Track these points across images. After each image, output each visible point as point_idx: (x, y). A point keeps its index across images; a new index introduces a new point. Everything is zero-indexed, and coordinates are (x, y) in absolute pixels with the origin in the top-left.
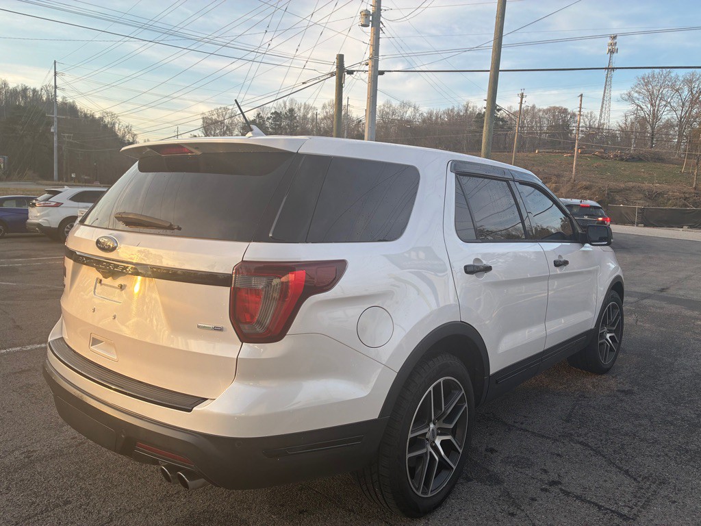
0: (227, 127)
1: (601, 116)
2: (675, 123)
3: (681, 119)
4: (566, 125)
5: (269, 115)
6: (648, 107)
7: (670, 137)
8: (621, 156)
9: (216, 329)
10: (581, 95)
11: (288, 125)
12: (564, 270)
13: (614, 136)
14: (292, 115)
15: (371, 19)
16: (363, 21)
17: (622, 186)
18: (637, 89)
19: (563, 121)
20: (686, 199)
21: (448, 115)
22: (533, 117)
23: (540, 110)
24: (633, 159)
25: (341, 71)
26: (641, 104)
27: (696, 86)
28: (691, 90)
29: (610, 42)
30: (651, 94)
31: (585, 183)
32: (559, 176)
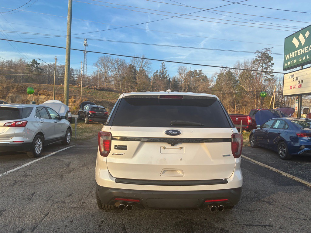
6: (103, 70)
8: (97, 88)
9: (228, 155)
17: (101, 100)
18: (99, 62)
21: (9, 63)
24: (102, 89)
26: (101, 68)
28: (118, 64)
29: (85, 41)
30: (104, 65)
31: (86, 99)
32: (75, 96)
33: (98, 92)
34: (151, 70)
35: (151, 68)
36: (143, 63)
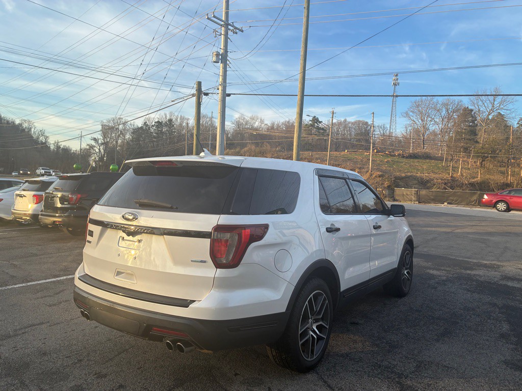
0: (121, 132)
1: (390, 127)
2: (438, 132)
3: (442, 129)
4: (367, 133)
5: (153, 124)
6: (419, 122)
7: (437, 142)
8: (403, 155)
9: (202, 262)
10: (373, 113)
11: (167, 131)
12: (379, 231)
13: (400, 142)
14: (171, 124)
15: (220, 57)
16: (214, 59)
17: (403, 175)
18: (412, 110)
19: (366, 130)
20: (445, 184)
21: (286, 125)
22: (345, 127)
23: (349, 123)
24: (414, 156)
25: (200, 93)
26: (415, 120)
27: (451, 108)
28: (447, 110)
29: (394, 78)
30: (421, 113)
31: (378, 173)
32: (360, 168)
33: (404, 160)
34: (514, 115)
35: (513, 110)
36: (496, 103)
